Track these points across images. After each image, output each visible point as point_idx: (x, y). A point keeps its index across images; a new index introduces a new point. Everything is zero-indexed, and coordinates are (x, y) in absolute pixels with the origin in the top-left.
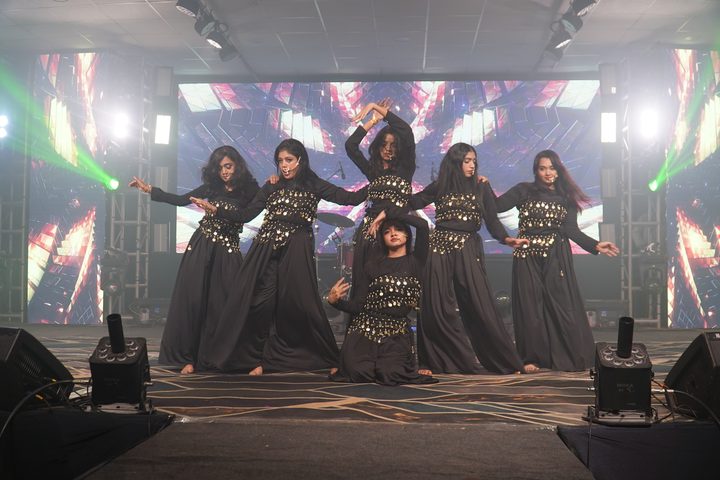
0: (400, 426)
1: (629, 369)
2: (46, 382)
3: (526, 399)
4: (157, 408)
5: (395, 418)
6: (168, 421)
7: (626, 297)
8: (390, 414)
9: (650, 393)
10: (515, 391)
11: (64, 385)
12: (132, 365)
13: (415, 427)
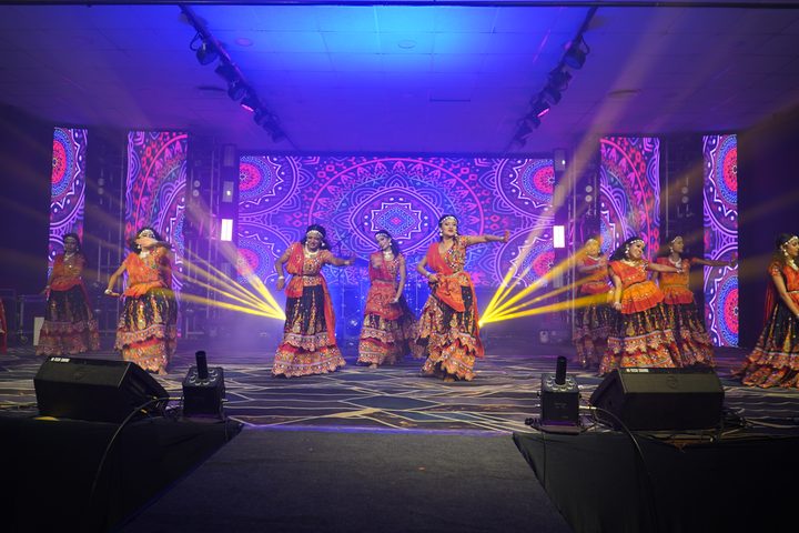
0: (403, 432)
1: (562, 393)
2: (150, 399)
3: (493, 409)
4: (230, 417)
5: (400, 425)
6: (238, 428)
7: (570, 320)
8: (396, 422)
9: (578, 410)
10: (486, 401)
11: (162, 401)
12: (212, 388)
13: (414, 433)
